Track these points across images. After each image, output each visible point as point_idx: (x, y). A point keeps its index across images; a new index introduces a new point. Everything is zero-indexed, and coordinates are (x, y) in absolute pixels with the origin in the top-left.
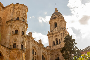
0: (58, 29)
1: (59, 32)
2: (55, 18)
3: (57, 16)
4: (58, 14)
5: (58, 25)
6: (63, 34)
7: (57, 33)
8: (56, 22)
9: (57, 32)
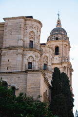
0: (60, 58)
1: (61, 63)
2: (57, 39)
3: (60, 36)
4: (62, 33)
5: (60, 51)
6: (67, 68)
7: (58, 64)
8: (59, 45)
9: (58, 62)
